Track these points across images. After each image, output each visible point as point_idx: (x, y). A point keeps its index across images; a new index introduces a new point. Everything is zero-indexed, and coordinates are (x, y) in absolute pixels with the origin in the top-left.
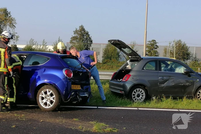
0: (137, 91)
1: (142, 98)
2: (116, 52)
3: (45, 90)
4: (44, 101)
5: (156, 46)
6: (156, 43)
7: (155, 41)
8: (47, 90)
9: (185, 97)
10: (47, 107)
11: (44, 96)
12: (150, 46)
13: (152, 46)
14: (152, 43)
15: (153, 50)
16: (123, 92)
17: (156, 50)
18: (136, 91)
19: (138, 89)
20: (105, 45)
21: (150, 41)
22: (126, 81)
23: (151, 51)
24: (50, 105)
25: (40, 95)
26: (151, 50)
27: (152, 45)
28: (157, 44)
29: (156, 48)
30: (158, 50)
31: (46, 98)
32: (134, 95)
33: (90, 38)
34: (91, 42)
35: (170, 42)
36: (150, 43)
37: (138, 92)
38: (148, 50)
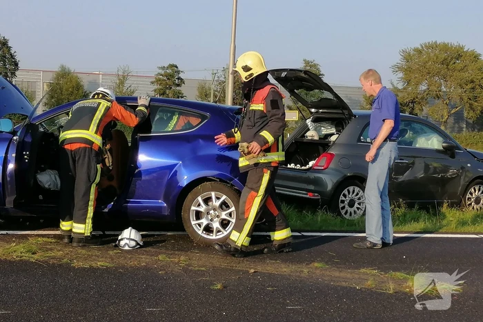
0: (349, 193)
1: (358, 208)
2: (80, 91)
3: (206, 195)
4: (204, 222)
5: (179, 79)
6: (178, 72)
7: (177, 67)
8: (213, 194)
9: (445, 205)
10: (213, 237)
11: (203, 208)
12: (165, 78)
13: (168, 79)
14: (169, 71)
15: (171, 88)
16: (316, 196)
17: (178, 88)
18: (347, 193)
19: (351, 188)
20: (52, 73)
21: (163, 68)
22: (325, 169)
23: (167, 91)
24: (219, 231)
25: (193, 208)
26: (167, 88)
27: (170, 76)
28: (181, 75)
29: (178, 85)
30: (183, 89)
31: (208, 213)
32: (343, 202)
33: (12, 56)
34: (16, 64)
35: (215, 72)
36: (163, 72)
37: (351, 194)
38: (160, 90)
